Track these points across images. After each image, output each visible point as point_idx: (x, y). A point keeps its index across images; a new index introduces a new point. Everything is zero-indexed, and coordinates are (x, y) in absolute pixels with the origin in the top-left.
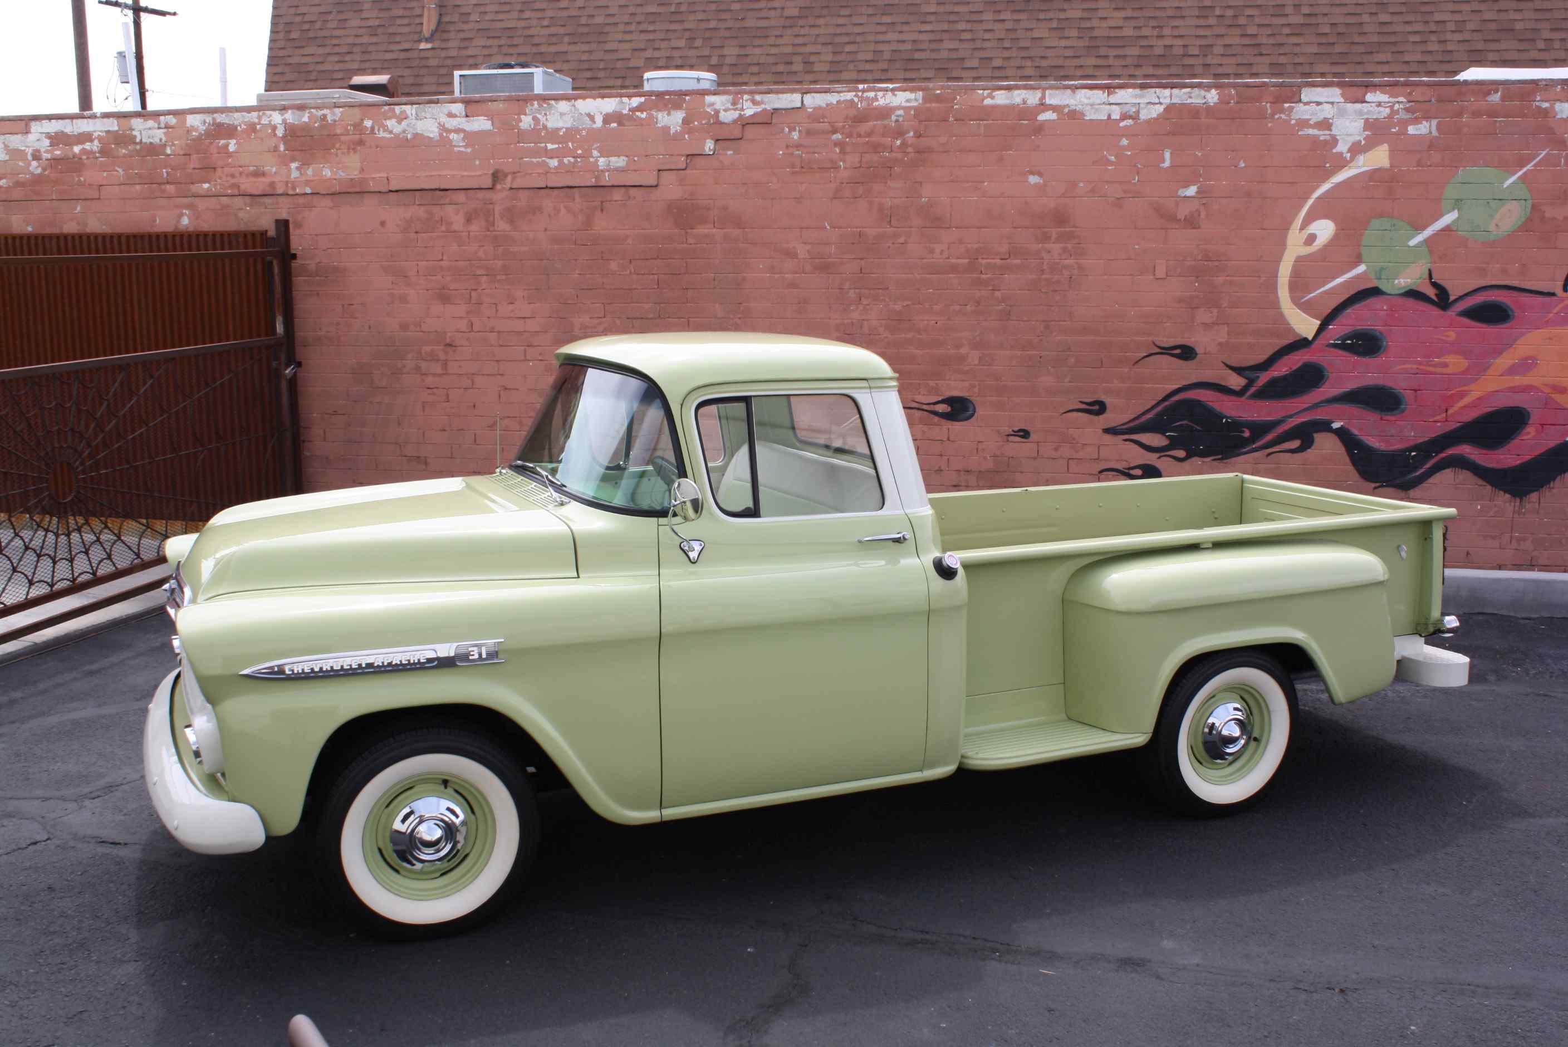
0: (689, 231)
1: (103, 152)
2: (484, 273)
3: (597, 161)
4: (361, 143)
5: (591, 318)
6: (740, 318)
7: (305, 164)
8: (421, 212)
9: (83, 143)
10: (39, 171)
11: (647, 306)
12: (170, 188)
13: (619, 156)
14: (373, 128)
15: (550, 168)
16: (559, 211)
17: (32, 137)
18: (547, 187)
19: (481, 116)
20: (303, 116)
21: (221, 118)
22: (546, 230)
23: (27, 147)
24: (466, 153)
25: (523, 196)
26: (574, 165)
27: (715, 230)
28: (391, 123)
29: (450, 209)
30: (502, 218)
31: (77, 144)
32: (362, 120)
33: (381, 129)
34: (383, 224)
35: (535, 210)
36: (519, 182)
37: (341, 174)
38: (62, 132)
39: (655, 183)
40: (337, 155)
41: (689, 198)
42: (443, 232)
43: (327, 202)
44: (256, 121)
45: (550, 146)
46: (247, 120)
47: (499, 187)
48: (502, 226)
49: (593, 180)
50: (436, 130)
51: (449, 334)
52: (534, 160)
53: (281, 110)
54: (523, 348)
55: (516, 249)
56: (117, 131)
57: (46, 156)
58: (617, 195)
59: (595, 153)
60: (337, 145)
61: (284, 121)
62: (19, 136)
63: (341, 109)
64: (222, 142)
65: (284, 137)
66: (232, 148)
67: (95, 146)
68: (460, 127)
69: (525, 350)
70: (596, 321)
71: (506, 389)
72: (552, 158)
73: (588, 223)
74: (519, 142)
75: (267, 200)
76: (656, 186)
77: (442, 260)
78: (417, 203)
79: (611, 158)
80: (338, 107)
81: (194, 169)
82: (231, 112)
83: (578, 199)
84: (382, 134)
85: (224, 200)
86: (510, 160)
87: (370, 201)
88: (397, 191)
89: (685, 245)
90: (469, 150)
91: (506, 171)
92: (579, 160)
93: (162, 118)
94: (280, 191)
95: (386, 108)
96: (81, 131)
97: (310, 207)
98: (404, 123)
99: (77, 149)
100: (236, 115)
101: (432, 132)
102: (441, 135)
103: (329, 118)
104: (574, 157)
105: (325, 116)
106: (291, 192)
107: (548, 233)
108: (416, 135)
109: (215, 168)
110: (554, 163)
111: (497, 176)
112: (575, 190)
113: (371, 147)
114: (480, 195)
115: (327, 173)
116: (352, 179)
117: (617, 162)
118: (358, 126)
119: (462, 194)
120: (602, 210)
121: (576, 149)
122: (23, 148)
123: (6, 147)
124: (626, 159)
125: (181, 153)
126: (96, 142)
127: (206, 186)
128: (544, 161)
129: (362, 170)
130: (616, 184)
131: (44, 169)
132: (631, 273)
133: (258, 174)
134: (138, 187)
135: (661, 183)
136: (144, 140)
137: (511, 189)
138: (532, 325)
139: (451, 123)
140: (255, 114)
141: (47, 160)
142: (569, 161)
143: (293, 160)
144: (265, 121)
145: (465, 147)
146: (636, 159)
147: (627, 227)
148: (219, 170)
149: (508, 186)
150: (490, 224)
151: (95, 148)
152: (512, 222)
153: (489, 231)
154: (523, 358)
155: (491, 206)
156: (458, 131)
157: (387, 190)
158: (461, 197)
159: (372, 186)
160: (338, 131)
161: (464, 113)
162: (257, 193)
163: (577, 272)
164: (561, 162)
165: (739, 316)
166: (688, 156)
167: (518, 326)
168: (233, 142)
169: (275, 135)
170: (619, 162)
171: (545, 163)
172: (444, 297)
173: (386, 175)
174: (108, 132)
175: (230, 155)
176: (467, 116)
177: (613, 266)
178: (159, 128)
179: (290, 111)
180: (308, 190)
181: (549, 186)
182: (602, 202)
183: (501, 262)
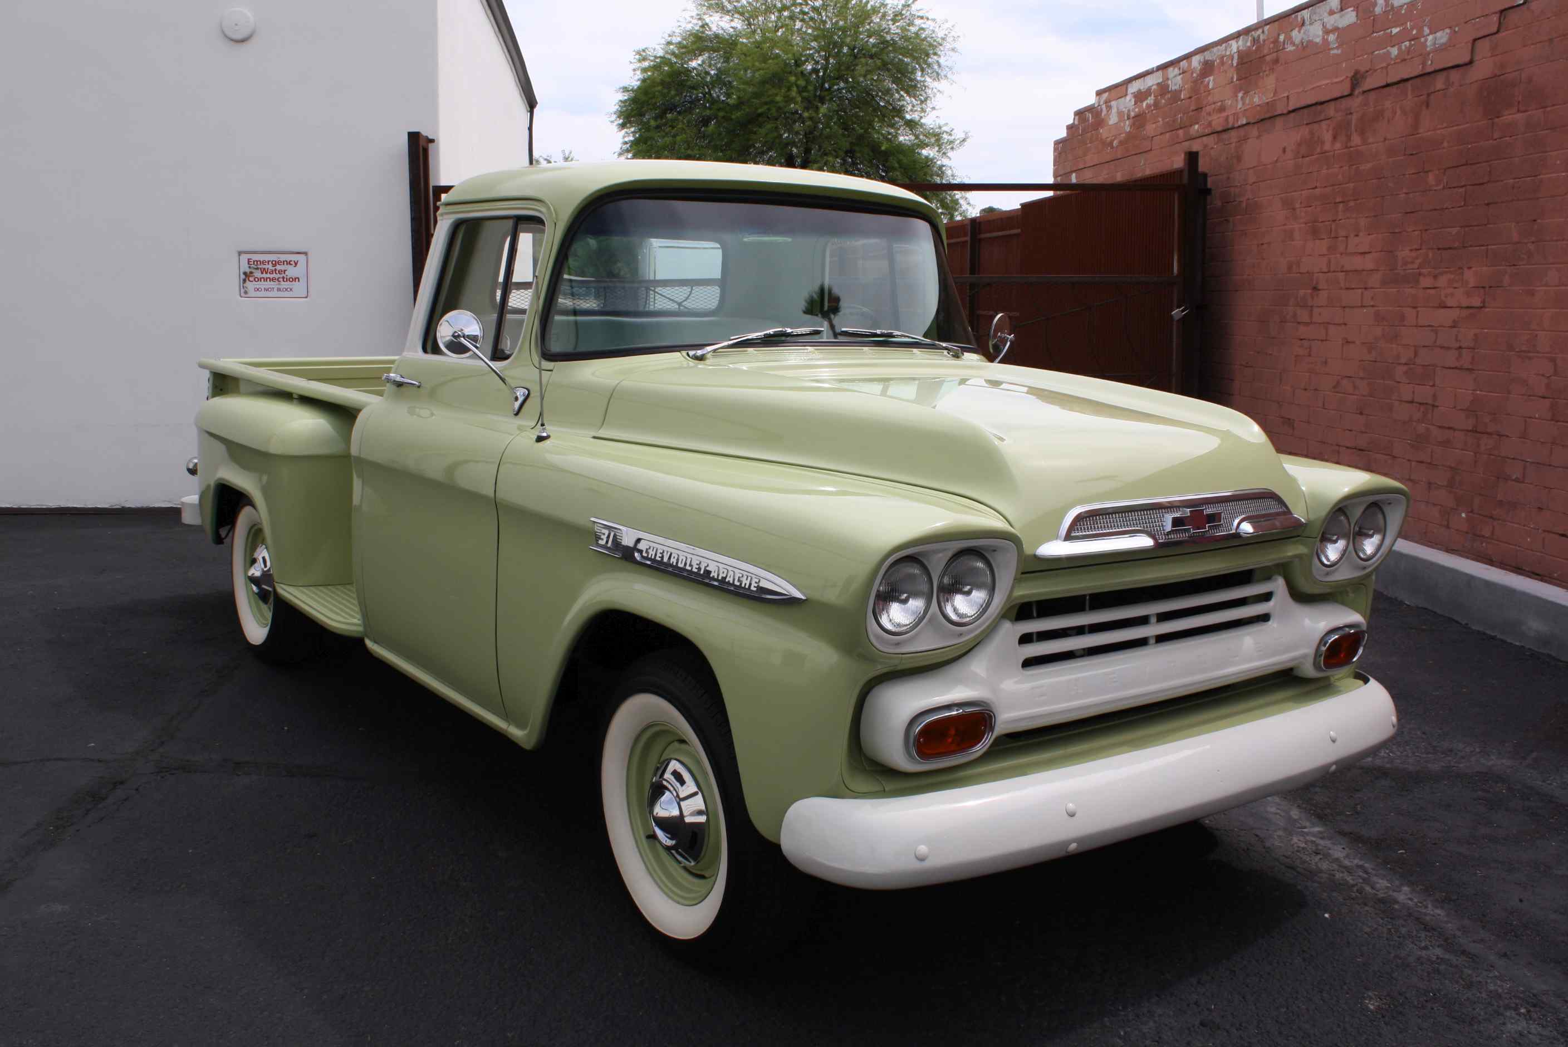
0: (1496, 120)
1: (1156, 104)
2: (1341, 200)
3: (1426, 40)
4: (1276, 61)
5: (1411, 250)
6: (1533, 242)
7: (1246, 93)
8: (1305, 131)
9: (1146, 99)
10: (1128, 129)
11: (1454, 231)
12: (1181, 132)
13: (1443, 29)
14: (1284, 41)
15: (1391, 59)
16: (1395, 113)
17: (1128, 98)
18: (1388, 85)
19: (1348, 8)
20: (1247, 42)
21: (1208, 56)
22: (1385, 139)
23: (1126, 108)
24: (1337, 55)
25: (1372, 96)
26: (1409, 50)
27: (1519, 116)
28: (1295, 33)
29: (1324, 124)
30: (1356, 131)
31: (1144, 100)
32: (1279, 35)
33: (1289, 42)
34: (1284, 150)
35: (1378, 115)
36: (1369, 83)
37: (1265, 100)
38: (1140, 90)
39: (1467, 59)
40: (1263, 78)
41: (1498, 73)
42: (1318, 154)
43: (1254, 131)
44: (1224, 53)
45: (1395, 31)
46: (1220, 53)
47: (1356, 92)
48: (1356, 139)
49: (1421, 67)
50: (1321, 33)
51: (1316, 275)
52: (1381, 52)
53: (1237, 38)
54: (1360, 290)
55: (1362, 167)
56: (1162, 82)
57: (1132, 114)
58: (1439, 83)
59: (1426, 31)
60: (1264, 69)
61: (1238, 48)
62: (1123, 99)
63: (1268, 26)
64: (1207, 79)
65: (1237, 65)
66: (1211, 86)
67: (1150, 100)
68: (1335, 25)
69: (1362, 293)
70: (1414, 254)
71: (1347, 342)
72: (1392, 47)
73: (1416, 125)
74: (1373, 32)
75: (1225, 136)
76: (1471, 62)
77: (1316, 187)
78: (1305, 122)
79: (1439, 34)
80: (1268, 24)
81: (1193, 111)
82: (1213, 47)
83: (1410, 97)
84: (1290, 48)
85: (1204, 138)
86: (1366, 56)
87: (1279, 122)
88: (1294, 111)
89: (1491, 142)
90: (1339, 52)
91: (1363, 69)
92: (1413, 43)
93: (1181, 63)
94: (1230, 126)
95: (1293, 16)
96: (1146, 87)
97: (1246, 139)
98: (1302, 31)
99: (1144, 104)
100: (1215, 50)
101: (1318, 36)
102: (1323, 38)
103: (1262, 38)
104: (1410, 41)
105: (1259, 36)
106: (1236, 125)
107: (1387, 142)
108: (1310, 42)
109: (1201, 108)
110: (1394, 51)
111: (1356, 80)
112: (1409, 84)
113: (1281, 64)
114: (1344, 104)
115: (1256, 100)
116: (1268, 103)
117: (1441, 37)
118: (1276, 41)
119: (1332, 104)
120: (1428, 106)
121: (1412, 29)
122: (1124, 110)
123: (1118, 110)
124: (1448, 31)
125: (1188, 96)
126: (1153, 95)
127: (1196, 127)
128: (1388, 51)
129: (1275, 93)
130: (1437, 68)
131: (1131, 128)
132: (1444, 188)
133: (1222, 109)
134: (1168, 135)
135: (1476, 58)
136: (1173, 88)
137: (1364, 92)
138: (1368, 263)
139: (1331, 21)
140: (1224, 45)
141: (1133, 118)
142: (1405, 45)
143: (1240, 91)
144: (1228, 53)
145: (1337, 48)
146: (1457, 29)
147: (1445, 125)
148: (1204, 109)
149: (1361, 90)
150: (1349, 138)
151: (1152, 102)
152: (1362, 133)
153: (1347, 147)
154: (1360, 305)
155: (1350, 116)
156: (1336, 29)
157: (1285, 112)
158: (1331, 110)
159: (1281, 109)
160: (1266, 52)
161: (1339, 7)
162: (1220, 129)
163: (1404, 191)
164: (1400, 49)
165: (1533, 239)
166: (1502, 12)
167: (1358, 263)
168: (1211, 78)
169: (1233, 64)
170: (1442, 37)
171: (1389, 53)
172: (1315, 233)
173: (1286, 95)
174: (1158, 84)
175: (1209, 92)
176: (1342, 10)
177: (1431, 178)
178: (1180, 74)
179: (1241, 37)
180: (1244, 122)
181: (1388, 82)
182: (1429, 95)
183: (1351, 185)
